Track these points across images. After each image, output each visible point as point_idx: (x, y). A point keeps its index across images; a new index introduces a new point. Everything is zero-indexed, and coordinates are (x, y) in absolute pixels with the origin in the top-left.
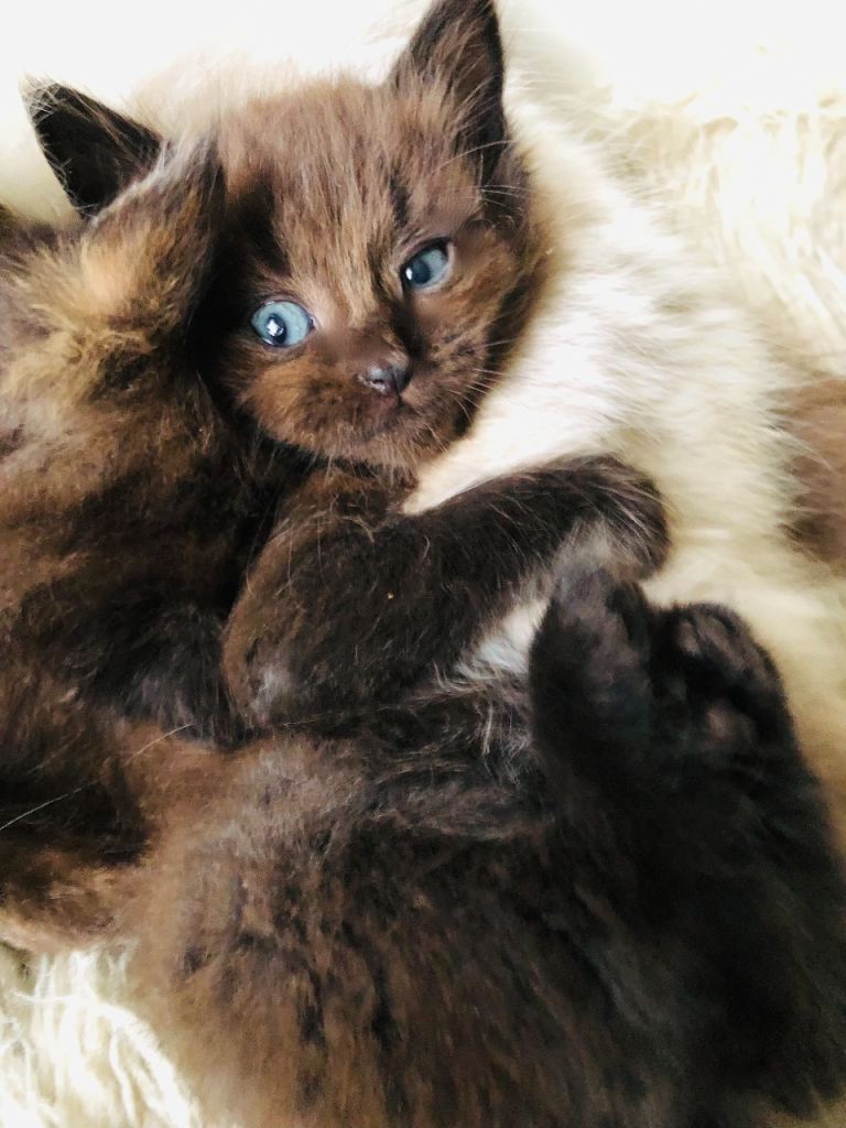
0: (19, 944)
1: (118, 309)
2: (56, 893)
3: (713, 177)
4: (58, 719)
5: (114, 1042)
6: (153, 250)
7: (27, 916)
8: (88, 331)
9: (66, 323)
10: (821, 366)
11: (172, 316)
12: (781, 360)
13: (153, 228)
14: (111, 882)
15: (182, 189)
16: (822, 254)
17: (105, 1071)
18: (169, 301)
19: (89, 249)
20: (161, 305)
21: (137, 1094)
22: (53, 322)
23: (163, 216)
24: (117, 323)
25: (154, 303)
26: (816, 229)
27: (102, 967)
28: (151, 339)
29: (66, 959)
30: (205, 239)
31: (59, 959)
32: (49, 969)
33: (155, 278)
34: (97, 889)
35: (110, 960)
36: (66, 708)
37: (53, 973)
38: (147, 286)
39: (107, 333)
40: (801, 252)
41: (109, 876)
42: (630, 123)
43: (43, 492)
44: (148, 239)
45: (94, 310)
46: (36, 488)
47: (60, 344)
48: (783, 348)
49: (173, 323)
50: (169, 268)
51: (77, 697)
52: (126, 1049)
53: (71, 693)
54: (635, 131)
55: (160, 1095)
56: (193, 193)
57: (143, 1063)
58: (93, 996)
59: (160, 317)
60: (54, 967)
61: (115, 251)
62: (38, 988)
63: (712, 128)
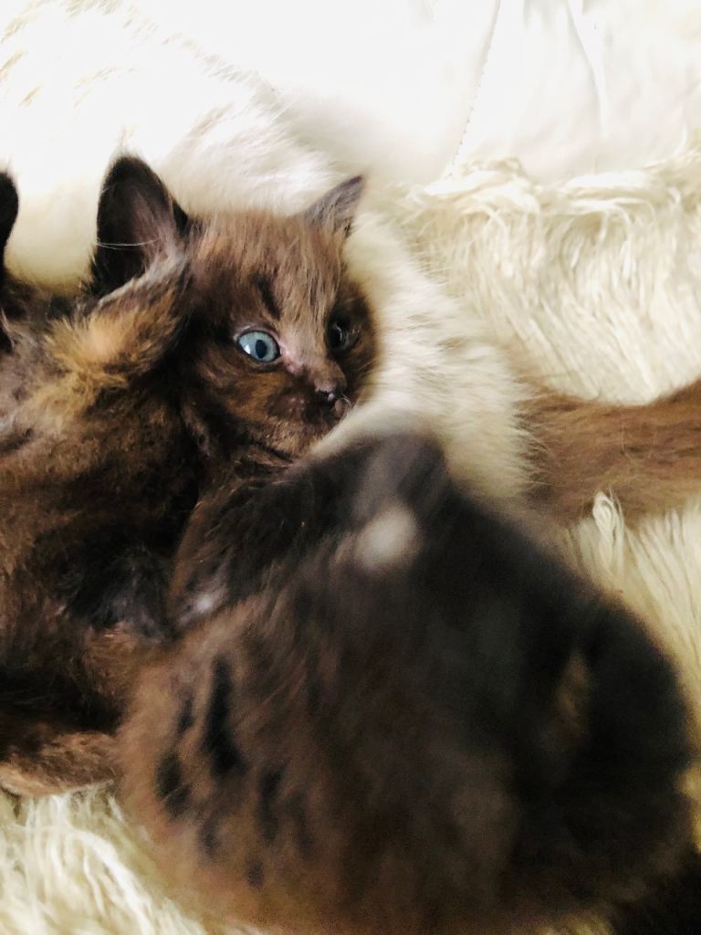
0: (16, 791)
1: (111, 360)
2: (46, 752)
3: (473, 250)
4: (53, 628)
5: (86, 858)
6: (137, 326)
7: (25, 769)
8: (89, 372)
9: (76, 368)
10: (546, 384)
11: (145, 367)
12: (521, 381)
13: (141, 310)
14: (83, 743)
15: (162, 289)
16: (544, 303)
17: (80, 878)
18: (144, 357)
19: (96, 320)
20: (139, 359)
21: (104, 894)
22: (69, 367)
23: (147, 305)
24: (110, 368)
25: (134, 358)
26: (541, 287)
27: (73, 806)
28: (129, 378)
29: (47, 800)
30: (174, 321)
31: (42, 801)
32: (36, 808)
33: (138, 341)
34: (73, 748)
35: (78, 801)
36: (59, 619)
37: (38, 812)
38: (131, 346)
39: (102, 375)
40: (531, 302)
41: (83, 738)
42: (419, 213)
43: (51, 470)
44: (136, 318)
45: (94, 359)
46: (48, 467)
47: (72, 380)
48: (524, 372)
49: (144, 371)
50: (147, 337)
51: (65, 612)
52: (94, 862)
53: (62, 608)
54: (421, 219)
55: (120, 893)
56: (170, 292)
57: (107, 871)
58: (69, 825)
59: (137, 365)
60: (39, 807)
61: (114, 322)
62: (28, 823)
63: (472, 217)
